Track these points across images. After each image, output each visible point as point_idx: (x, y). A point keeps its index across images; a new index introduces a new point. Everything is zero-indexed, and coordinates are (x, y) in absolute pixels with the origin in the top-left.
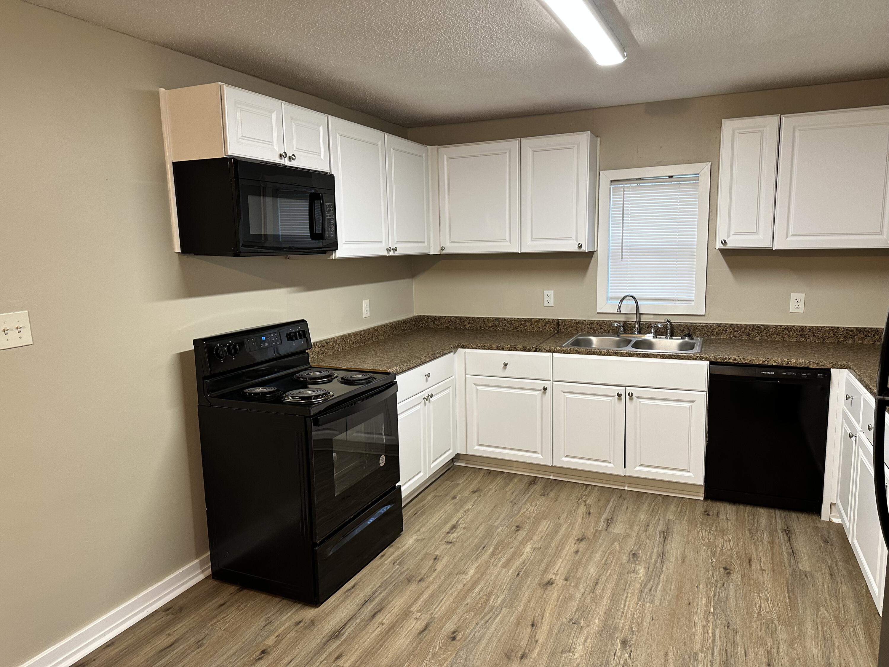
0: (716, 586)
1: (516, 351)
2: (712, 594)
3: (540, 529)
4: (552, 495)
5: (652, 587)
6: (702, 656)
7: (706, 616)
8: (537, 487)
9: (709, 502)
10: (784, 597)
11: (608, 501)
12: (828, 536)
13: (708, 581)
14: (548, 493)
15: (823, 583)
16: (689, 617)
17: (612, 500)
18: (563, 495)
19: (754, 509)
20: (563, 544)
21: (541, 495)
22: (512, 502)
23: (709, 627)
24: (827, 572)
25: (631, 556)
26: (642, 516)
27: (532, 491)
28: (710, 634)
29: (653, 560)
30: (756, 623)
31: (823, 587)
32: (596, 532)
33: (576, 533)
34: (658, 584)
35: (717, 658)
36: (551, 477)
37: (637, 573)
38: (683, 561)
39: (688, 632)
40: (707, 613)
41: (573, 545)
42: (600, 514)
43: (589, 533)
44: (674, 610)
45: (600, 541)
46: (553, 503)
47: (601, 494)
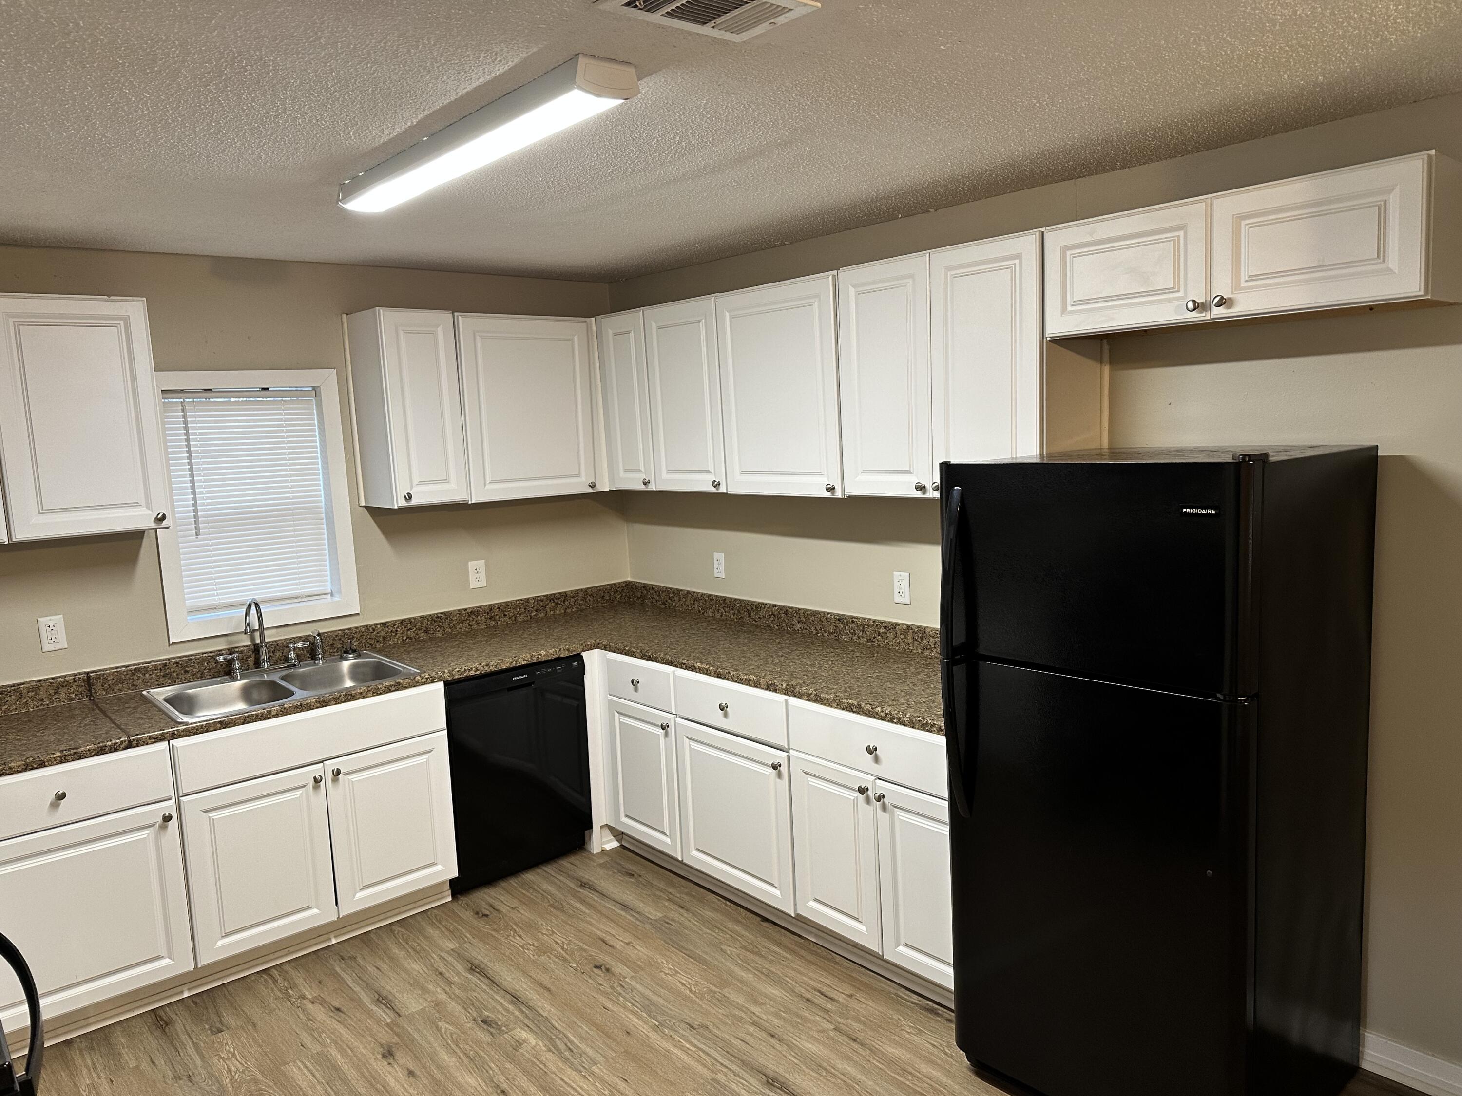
0: (620, 994)
1: (80, 758)
2: (630, 1005)
3: (304, 1085)
4: (230, 1020)
5: (566, 1045)
6: (721, 1077)
7: (660, 1032)
8: (181, 1024)
9: (463, 900)
10: (683, 957)
11: (336, 975)
12: (625, 869)
13: (605, 994)
14: (221, 1022)
15: (689, 921)
16: (649, 1046)
17: (338, 969)
18: (254, 1011)
19: (520, 879)
20: (374, 1078)
21: (213, 1033)
22: (177, 1078)
23: (679, 1041)
24: (676, 907)
25: (485, 1027)
26: (415, 967)
27: (184, 1037)
28: (694, 1049)
29: (517, 1013)
30: (704, 1003)
31: (695, 925)
32: (392, 1029)
33: (366, 1050)
34: (567, 1037)
35: (734, 1067)
36: (186, 995)
37: (524, 1041)
38: (549, 990)
39: (674, 1064)
40: (655, 1028)
41: (389, 1068)
42: (355, 1000)
43: (385, 1036)
44: (626, 1051)
45: (416, 1036)
46: (257, 1032)
47: (308, 971)
